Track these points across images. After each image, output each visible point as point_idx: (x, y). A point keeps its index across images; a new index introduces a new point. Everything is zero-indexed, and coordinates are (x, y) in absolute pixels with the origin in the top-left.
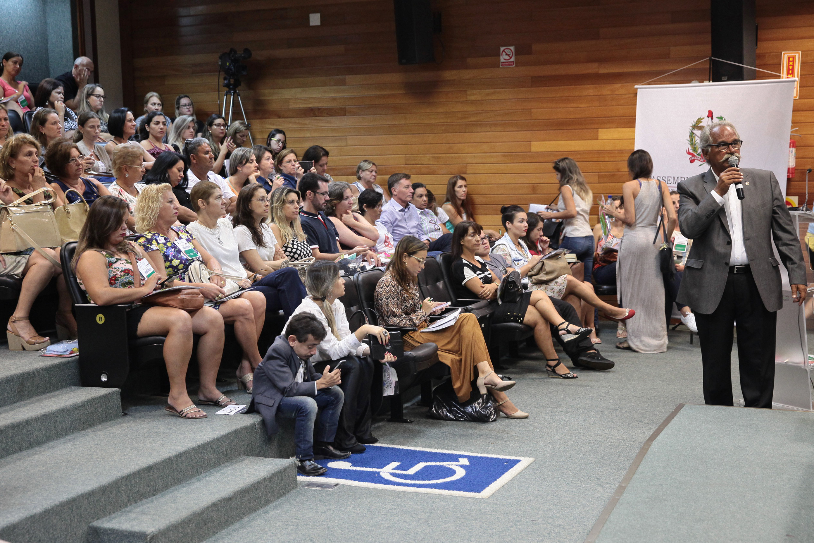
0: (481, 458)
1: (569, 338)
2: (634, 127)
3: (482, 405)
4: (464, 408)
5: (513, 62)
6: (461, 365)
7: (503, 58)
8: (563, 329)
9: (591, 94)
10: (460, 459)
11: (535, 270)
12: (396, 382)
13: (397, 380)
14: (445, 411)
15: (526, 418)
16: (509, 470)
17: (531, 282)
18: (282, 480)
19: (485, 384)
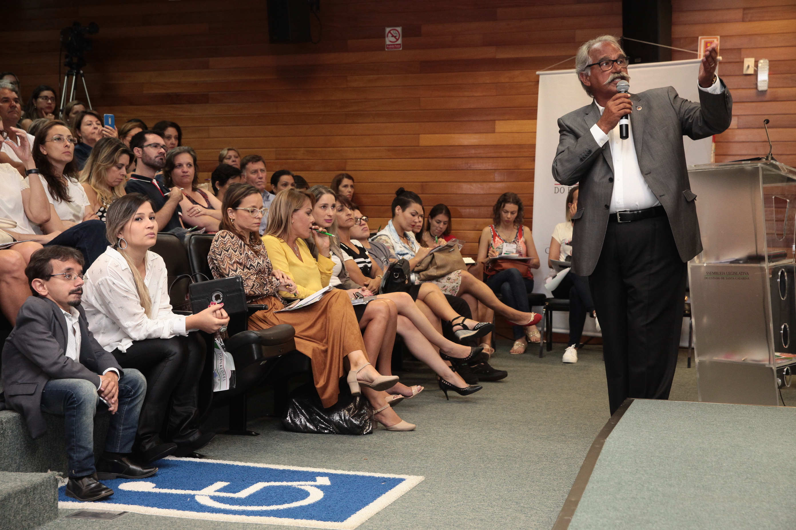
0: (348, 476)
1: (465, 334)
2: (535, 118)
3: (354, 412)
4: (329, 416)
5: (400, 44)
6: (326, 356)
7: (389, 40)
8: (459, 324)
9: (488, 82)
10: (318, 478)
11: (424, 265)
12: (233, 372)
13: (234, 369)
14: (303, 420)
15: (412, 430)
16: (387, 491)
17: (419, 279)
18: (27, 505)
19: (358, 380)
